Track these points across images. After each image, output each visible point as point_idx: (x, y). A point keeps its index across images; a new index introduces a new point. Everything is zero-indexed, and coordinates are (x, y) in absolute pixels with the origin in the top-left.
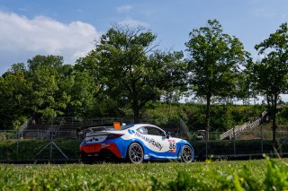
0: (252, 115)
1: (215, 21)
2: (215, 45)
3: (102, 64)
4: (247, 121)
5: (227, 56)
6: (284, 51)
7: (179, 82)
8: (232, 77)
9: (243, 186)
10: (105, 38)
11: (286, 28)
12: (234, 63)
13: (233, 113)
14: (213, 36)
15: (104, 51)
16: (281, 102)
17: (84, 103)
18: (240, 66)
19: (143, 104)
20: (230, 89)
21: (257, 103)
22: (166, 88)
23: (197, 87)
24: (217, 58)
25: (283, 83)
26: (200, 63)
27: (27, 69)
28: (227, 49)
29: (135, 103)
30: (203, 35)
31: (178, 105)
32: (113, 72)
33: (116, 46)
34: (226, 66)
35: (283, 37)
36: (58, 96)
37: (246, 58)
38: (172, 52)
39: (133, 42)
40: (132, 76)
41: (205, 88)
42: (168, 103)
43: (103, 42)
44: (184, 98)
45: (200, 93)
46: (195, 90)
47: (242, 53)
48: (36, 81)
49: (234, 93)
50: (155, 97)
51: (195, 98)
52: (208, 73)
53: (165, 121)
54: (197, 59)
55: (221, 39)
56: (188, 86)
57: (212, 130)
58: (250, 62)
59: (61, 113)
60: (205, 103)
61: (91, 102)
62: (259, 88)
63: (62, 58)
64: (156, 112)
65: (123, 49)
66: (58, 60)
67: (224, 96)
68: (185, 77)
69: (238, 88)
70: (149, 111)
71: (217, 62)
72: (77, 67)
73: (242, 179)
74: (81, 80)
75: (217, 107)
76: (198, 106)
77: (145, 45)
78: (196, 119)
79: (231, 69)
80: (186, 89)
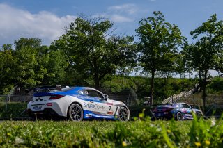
0: (187, 86)
1: (159, 12)
2: (158, 31)
3: (71, 45)
4: (183, 90)
5: (168, 40)
6: (213, 36)
7: (130, 59)
8: (171, 57)
9: (170, 137)
10: (73, 25)
11: (215, 18)
12: (174, 45)
13: (172, 84)
14: (157, 24)
15: (72, 35)
16: (210, 77)
17: (57, 75)
18: (179, 48)
19: (102, 77)
20: (170, 66)
21: (191, 77)
22: (121, 64)
23: (144, 64)
24: (161, 42)
25: (212, 61)
26: (147, 45)
27: (14, 49)
28: (168, 34)
29: (96, 75)
30: (149, 23)
31: (130, 78)
32: (80, 52)
33: (82, 32)
34: (167, 48)
35: (213, 26)
36: (37, 69)
37: (183, 41)
38: (125, 37)
39: (95, 28)
40: (94, 54)
41: (151, 65)
42: (121, 76)
43: (72, 28)
44: (134, 72)
45: (146, 68)
46: (142, 66)
47: (180, 38)
48: (21, 58)
49: (173, 69)
50: (112, 71)
51: (142, 73)
52: (153, 53)
53: (119, 90)
54: (145, 42)
55: (164, 26)
56: (138, 63)
57: (155, 97)
58: (186, 45)
59: (40, 83)
60: (150, 76)
61: (62, 74)
62: (193, 65)
63: (40, 40)
64: (112, 83)
65: (87, 33)
66: (37, 42)
67: (165, 71)
68: (135, 56)
69: (176, 65)
70: (107, 82)
71: (161, 44)
72: (52, 48)
73: (169, 131)
74: (54, 57)
75: (160, 79)
76: (145, 78)
77: (104, 31)
78: (143, 89)
79: (172, 50)
80: (136, 66)
